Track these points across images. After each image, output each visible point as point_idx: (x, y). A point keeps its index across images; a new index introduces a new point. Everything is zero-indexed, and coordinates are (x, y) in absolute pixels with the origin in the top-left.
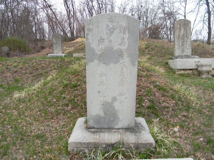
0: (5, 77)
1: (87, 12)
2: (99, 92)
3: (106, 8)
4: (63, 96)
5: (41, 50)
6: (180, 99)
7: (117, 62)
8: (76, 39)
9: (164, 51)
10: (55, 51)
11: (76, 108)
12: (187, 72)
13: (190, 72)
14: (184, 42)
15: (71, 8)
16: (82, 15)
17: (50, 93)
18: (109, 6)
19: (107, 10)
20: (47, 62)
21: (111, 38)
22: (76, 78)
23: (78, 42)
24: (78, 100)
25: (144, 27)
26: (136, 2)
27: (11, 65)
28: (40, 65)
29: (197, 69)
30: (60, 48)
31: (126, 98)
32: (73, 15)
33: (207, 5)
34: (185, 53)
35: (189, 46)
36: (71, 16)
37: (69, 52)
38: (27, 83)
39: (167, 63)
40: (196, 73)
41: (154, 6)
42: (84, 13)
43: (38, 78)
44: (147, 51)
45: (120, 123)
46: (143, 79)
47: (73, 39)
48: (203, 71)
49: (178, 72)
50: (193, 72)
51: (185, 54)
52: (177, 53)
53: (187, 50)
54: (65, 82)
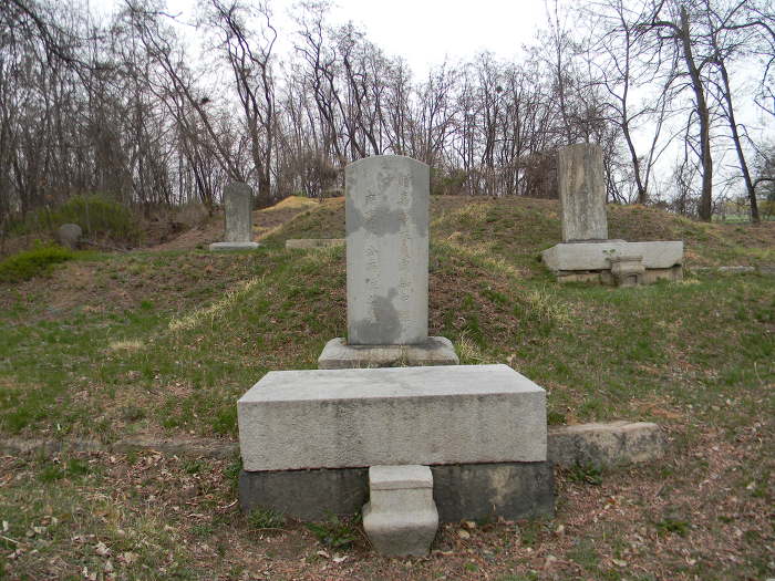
0: (114, 299)
1: (315, 111)
2: (368, 280)
3: (377, 96)
4: (291, 312)
5: (170, 236)
6: (533, 318)
7: (396, 230)
8: (278, 202)
9: (537, 228)
10: (232, 234)
11: (319, 331)
12: (584, 278)
13: (593, 277)
14: (586, 202)
15: (261, 97)
16: (297, 120)
17: (260, 311)
18: (386, 90)
19: (382, 102)
20: (220, 261)
21: (386, 193)
22: (316, 279)
23: (289, 211)
24: (322, 317)
25: (509, 158)
26: (477, 78)
27: (125, 269)
28: (201, 269)
29: (609, 270)
30: (245, 226)
31: (412, 290)
32: (269, 119)
33: (694, 89)
34: (589, 231)
35: (600, 214)
36: (259, 123)
37: (270, 238)
38: (175, 311)
39: (539, 259)
40: (607, 279)
41: (538, 88)
42: (305, 112)
43: (201, 300)
44: (491, 228)
45: (403, 334)
46: (458, 280)
47: (271, 203)
48: (620, 272)
49: (563, 278)
50: (600, 278)
51: (590, 234)
52: (570, 230)
53: (596, 223)
54: (292, 287)
